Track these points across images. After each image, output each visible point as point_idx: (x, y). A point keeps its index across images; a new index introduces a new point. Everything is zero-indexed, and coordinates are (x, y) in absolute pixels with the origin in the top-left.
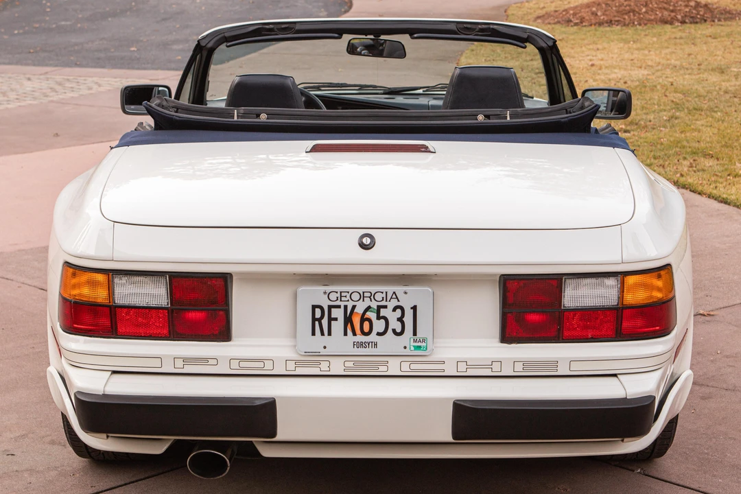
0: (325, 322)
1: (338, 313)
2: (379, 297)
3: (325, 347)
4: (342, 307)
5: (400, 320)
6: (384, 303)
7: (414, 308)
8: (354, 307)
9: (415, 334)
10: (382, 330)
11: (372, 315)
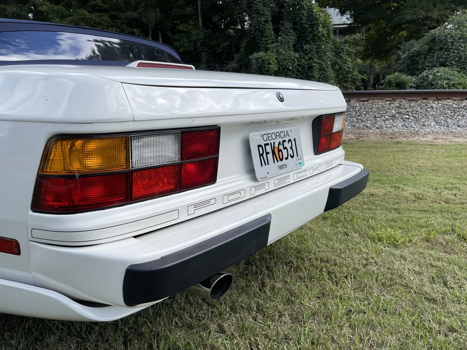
0: (265, 155)
1: (269, 149)
2: (282, 134)
3: (268, 173)
4: (270, 144)
5: (291, 148)
6: (284, 139)
7: (295, 140)
8: (274, 143)
9: (298, 156)
10: (286, 157)
11: (281, 147)
